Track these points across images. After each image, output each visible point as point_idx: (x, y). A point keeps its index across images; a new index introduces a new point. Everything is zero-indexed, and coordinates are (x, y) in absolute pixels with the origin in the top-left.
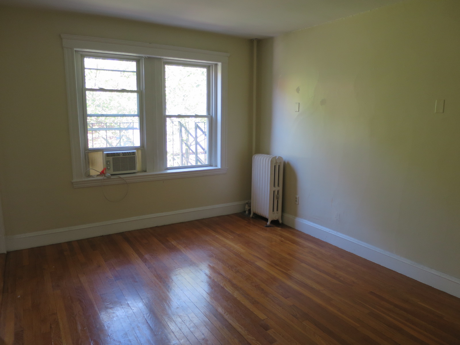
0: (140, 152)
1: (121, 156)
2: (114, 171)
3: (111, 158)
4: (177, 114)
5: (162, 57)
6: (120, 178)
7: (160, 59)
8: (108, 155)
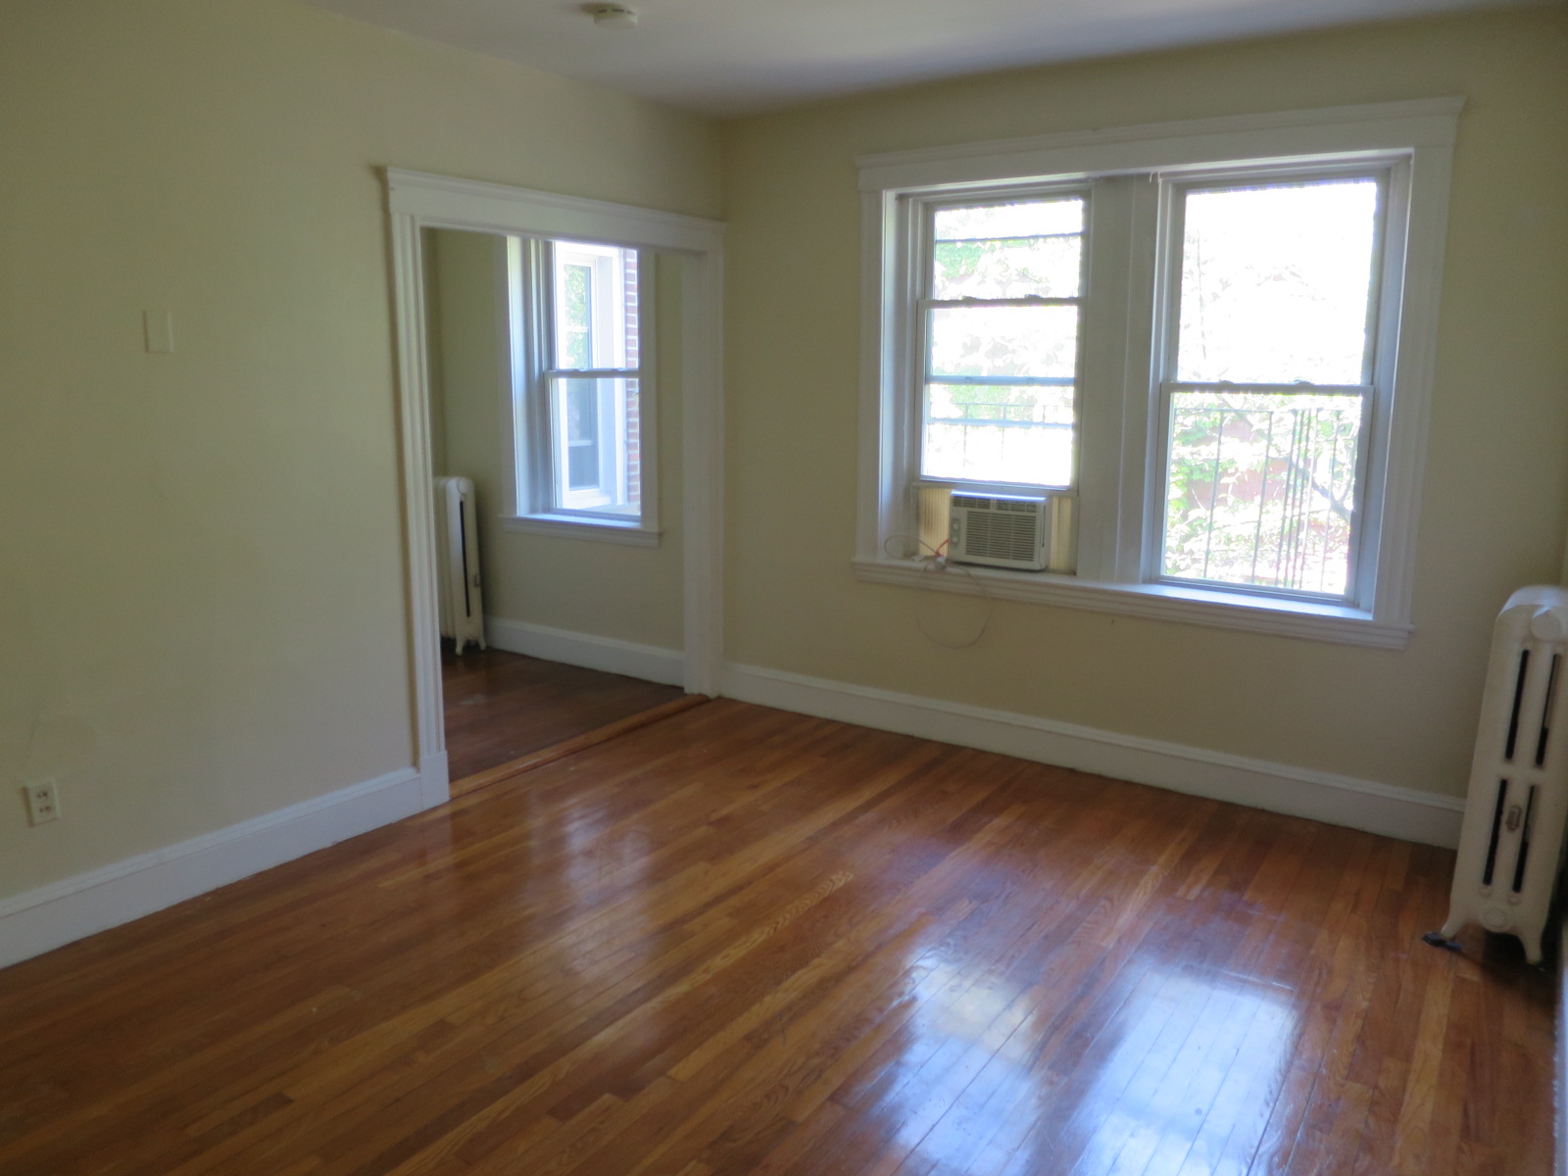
0: (1067, 505)
1: (993, 510)
2: (969, 552)
3: (963, 512)
4: (1215, 380)
5: (1152, 170)
6: (970, 576)
7: (1147, 175)
8: (957, 501)
